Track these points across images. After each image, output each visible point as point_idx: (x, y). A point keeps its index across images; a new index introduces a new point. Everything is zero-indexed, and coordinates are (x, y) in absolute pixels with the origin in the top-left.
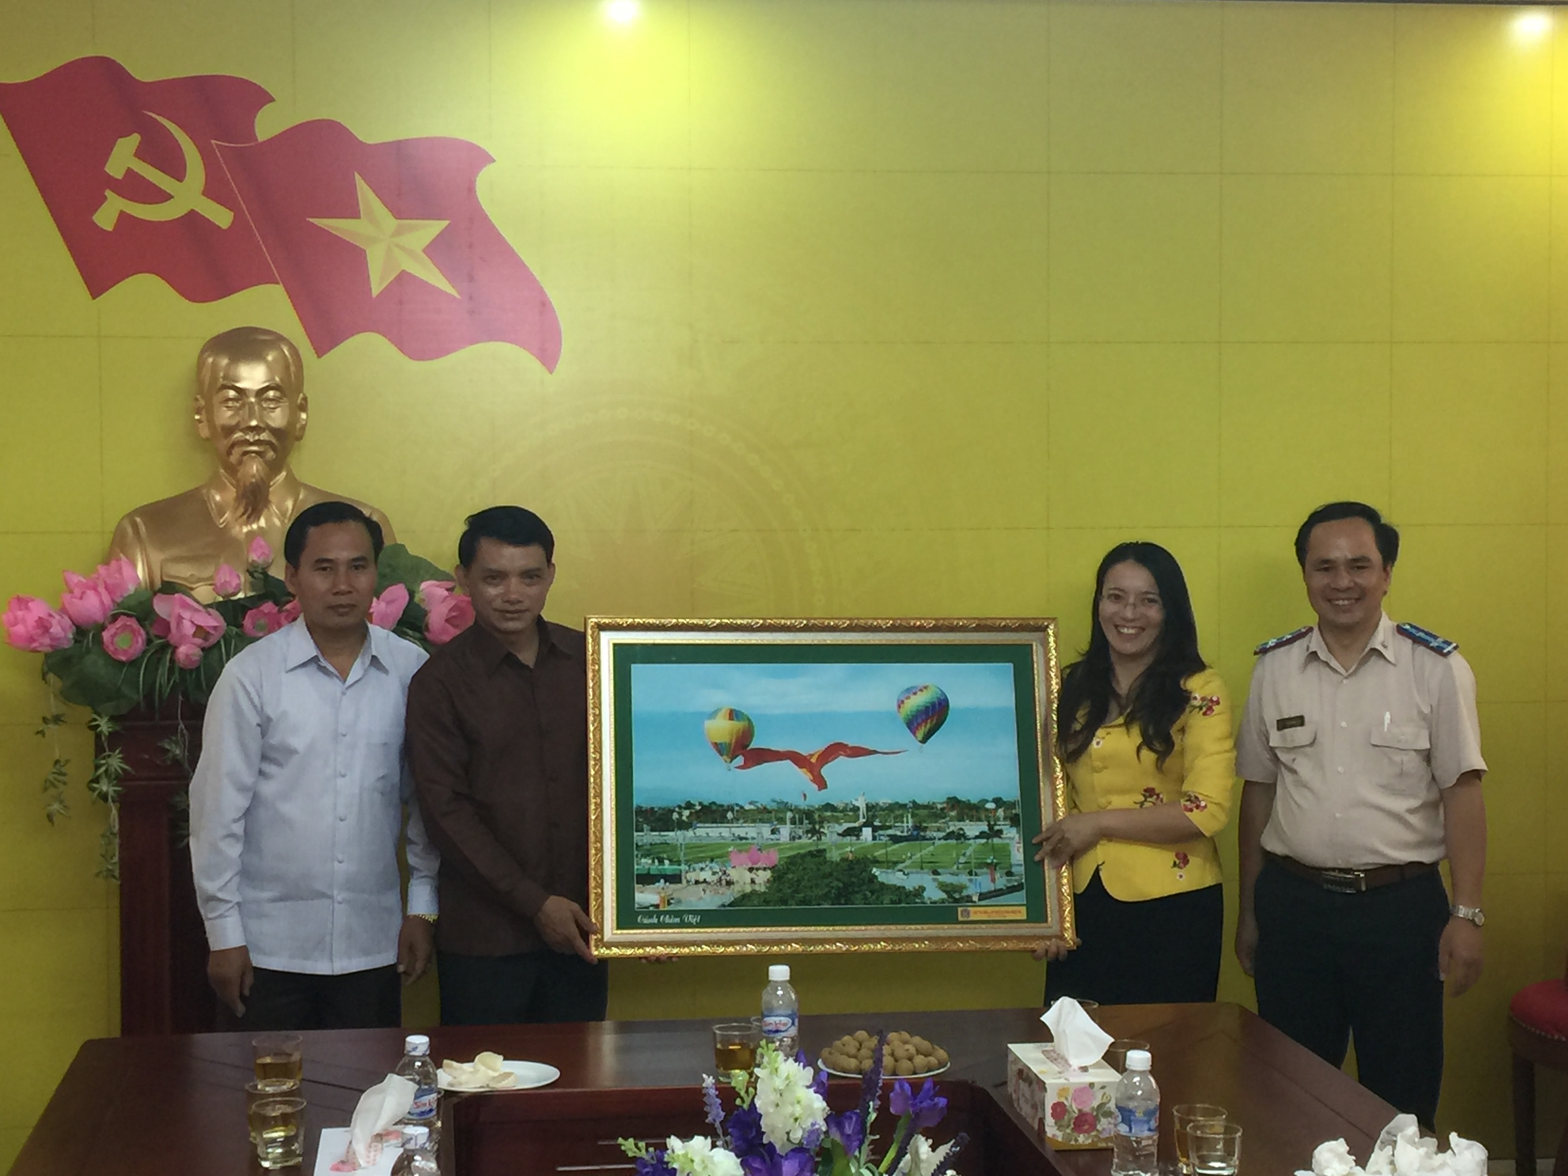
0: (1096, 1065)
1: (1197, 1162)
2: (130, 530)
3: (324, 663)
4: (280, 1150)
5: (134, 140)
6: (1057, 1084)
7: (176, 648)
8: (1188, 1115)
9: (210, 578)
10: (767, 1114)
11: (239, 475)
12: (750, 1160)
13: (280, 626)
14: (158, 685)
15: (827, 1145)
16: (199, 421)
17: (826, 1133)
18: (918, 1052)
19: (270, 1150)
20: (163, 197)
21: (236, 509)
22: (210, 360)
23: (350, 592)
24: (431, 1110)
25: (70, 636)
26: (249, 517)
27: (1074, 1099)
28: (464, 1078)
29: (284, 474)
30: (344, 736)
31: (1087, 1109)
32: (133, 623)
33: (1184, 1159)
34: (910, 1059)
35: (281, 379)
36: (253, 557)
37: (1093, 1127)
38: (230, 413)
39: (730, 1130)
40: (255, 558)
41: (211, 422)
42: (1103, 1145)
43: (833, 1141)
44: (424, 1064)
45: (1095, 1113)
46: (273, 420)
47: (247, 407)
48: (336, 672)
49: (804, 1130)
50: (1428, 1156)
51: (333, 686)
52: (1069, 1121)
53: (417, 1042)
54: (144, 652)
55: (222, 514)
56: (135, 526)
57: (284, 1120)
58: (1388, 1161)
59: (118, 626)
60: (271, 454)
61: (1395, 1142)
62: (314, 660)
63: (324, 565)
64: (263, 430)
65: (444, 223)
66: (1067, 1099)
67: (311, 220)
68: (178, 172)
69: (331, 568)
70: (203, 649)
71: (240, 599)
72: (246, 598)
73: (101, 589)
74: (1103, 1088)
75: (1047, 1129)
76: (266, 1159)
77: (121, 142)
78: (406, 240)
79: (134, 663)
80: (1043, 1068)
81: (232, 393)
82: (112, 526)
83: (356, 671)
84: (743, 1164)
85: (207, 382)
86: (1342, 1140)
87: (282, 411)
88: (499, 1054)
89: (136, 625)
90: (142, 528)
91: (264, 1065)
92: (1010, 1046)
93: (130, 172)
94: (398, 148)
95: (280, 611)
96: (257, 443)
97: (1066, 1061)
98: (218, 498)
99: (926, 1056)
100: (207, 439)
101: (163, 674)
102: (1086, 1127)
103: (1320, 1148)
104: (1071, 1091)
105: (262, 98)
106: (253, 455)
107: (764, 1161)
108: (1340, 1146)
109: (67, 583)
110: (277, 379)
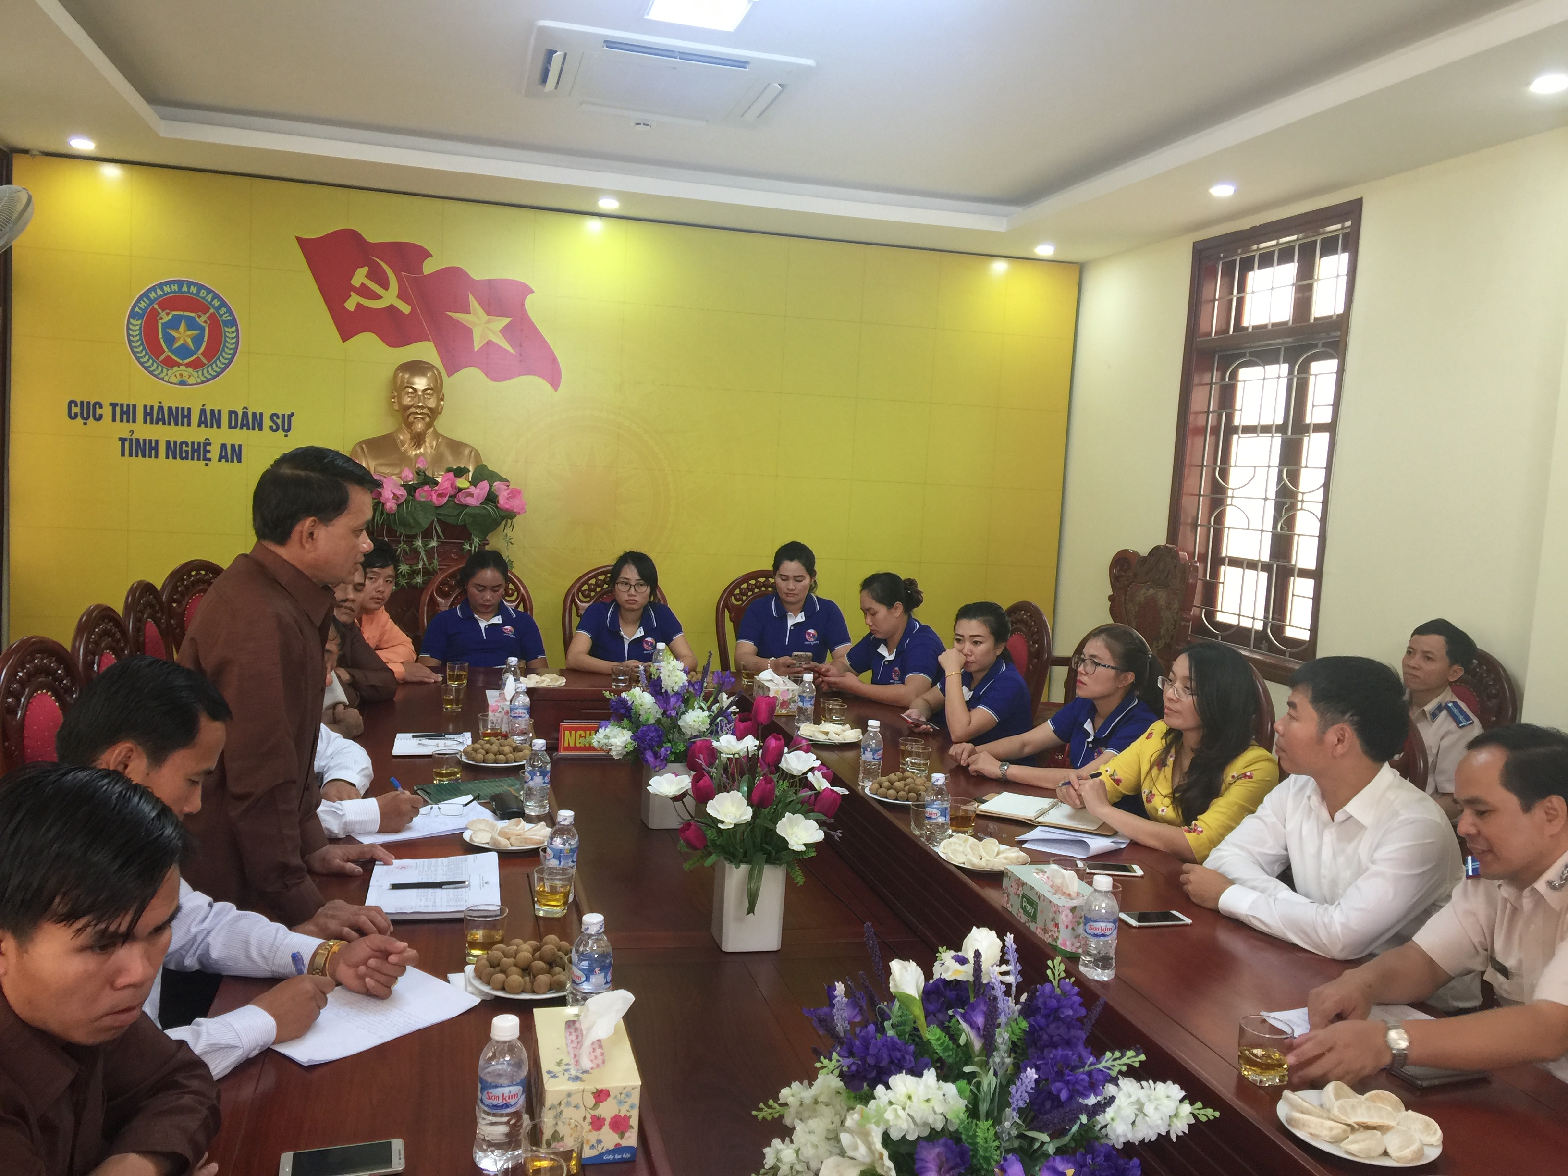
2: (359, 450)
5: (365, 270)
7: (383, 503)
9: (398, 474)
10: (665, 680)
11: (412, 427)
15: (688, 692)
16: (394, 402)
17: (688, 689)
20: (378, 297)
21: (410, 443)
26: (416, 447)
27: (781, 695)
29: (432, 429)
35: (433, 386)
36: (418, 465)
38: (409, 399)
39: (649, 686)
41: (400, 403)
43: (690, 691)
46: (429, 404)
47: (418, 397)
49: (679, 686)
55: (403, 445)
56: (362, 449)
60: (427, 419)
64: (425, 408)
65: (509, 320)
67: (449, 313)
68: (385, 285)
70: (397, 505)
77: (359, 270)
78: (491, 326)
81: (411, 390)
85: (399, 383)
87: (433, 400)
90: (366, 450)
93: (362, 284)
94: (490, 282)
96: (421, 414)
98: (401, 437)
100: (398, 411)
105: (427, 254)
106: (419, 419)
107: (662, 698)
110: (431, 385)
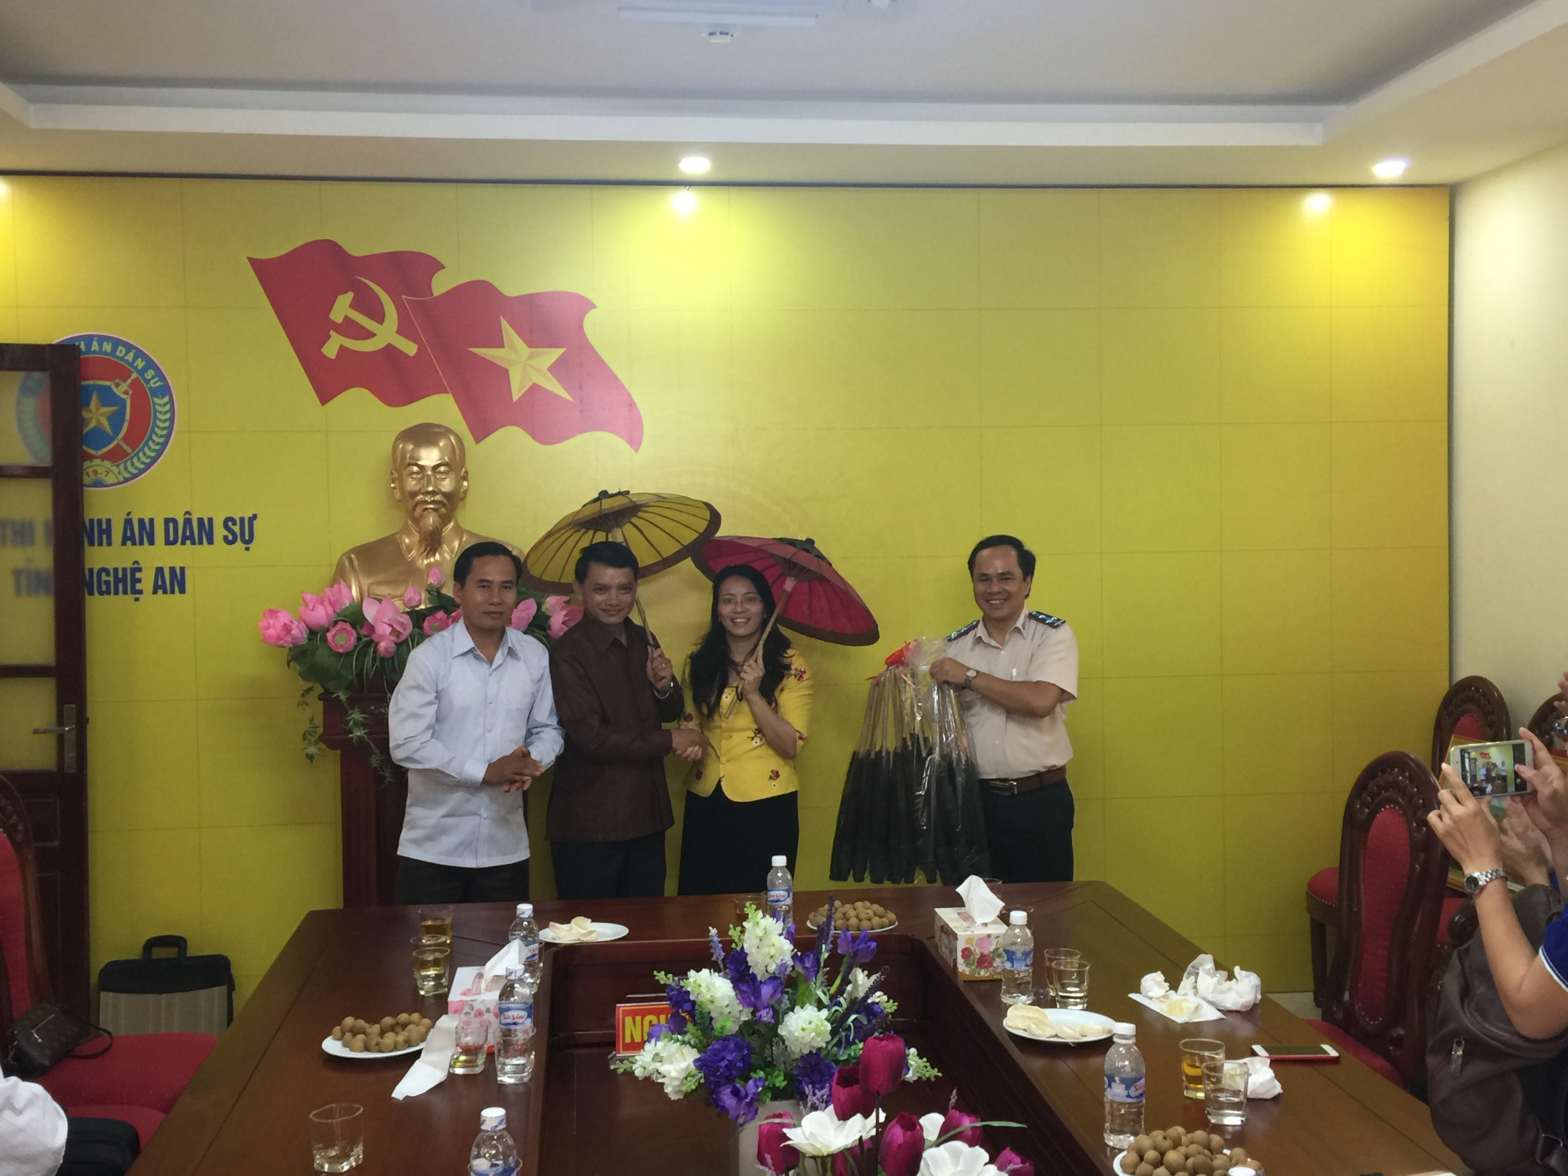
0: (993, 922)
1: (1059, 987)
2: (347, 563)
3: (479, 653)
4: (432, 983)
5: (350, 296)
6: (965, 935)
7: (377, 644)
8: (1055, 955)
9: (402, 596)
10: (752, 953)
11: (421, 524)
12: (740, 985)
13: (447, 626)
14: (365, 669)
15: (794, 975)
16: (394, 488)
17: (793, 967)
18: (875, 915)
19: (426, 983)
20: (370, 335)
21: (420, 547)
22: (401, 446)
23: (500, 604)
24: (534, 955)
25: (305, 636)
26: (428, 553)
27: (978, 945)
28: (562, 934)
29: (452, 524)
30: (490, 703)
31: (986, 952)
32: (348, 627)
33: (1052, 986)
34: (870, 920)
35: (449, 459)
36: (431, 581)
37: (991, 965)
38: (414, 482)
39: (728, 965)
40: (433, 582)
41: (402, 490)
42: (996, 977)
43: (797, 972)
44: (529, 923)
45: (991, 955)
46: (443, 486)
47: (426, 478)
48: (485, 658)
49: (776, 964)
50: (1219, 983)
51: (484, 668)
52: (974, 960)
53: (525, 908)
54: (356, 647)
55: (410, 551)
56: (351, 561)
57: (436, 963)
58: (1192, 986)
59: (338, 628)
60: (443, 510)
61: (1198, 973)
62: (471, 651)
63: (485, 584)
64: (437, 494)
65: (560, 351)
66: (972, 946)
67: (471, 349)
68: (379, 316)
69: (489, 587)
70: (396, 644)
71: (421, 609)
72: (427, 609)
73: (327, 603)
74: (997, 937)
75: (958, 966)
76: (422, 989)
77: (341, 298)
78: (533, 362)
79: (349, 654)
80: (958, 924)
81: (415, 469)
82: (335, 561)
83: (499, 657)
84: (735, 987)
85: (399, 461)
86: (1159, 972)
87: (450, 481)
88: (588, 918)
89: (349, 628)
90: (356, 563)
91: (427, 927)
92: (937, 910)
93: (346, 318)
94: (530, 299)
95: (448, 617)
96: (432, 502)
97: (973, 919)
98: (407, 541)
99: (881, 917)
100: (400, 501)
101: (368, 661)
102: (986, 965)
103: (1145, 977)
104: (976, 939)
105: (435, 266)
106: (431, 511)
107: (749, 987)
108: (1158, 976)
109: (304, 600)
110: (446, 458)
